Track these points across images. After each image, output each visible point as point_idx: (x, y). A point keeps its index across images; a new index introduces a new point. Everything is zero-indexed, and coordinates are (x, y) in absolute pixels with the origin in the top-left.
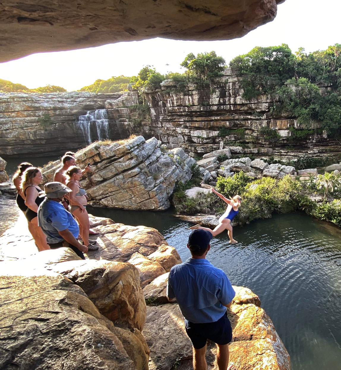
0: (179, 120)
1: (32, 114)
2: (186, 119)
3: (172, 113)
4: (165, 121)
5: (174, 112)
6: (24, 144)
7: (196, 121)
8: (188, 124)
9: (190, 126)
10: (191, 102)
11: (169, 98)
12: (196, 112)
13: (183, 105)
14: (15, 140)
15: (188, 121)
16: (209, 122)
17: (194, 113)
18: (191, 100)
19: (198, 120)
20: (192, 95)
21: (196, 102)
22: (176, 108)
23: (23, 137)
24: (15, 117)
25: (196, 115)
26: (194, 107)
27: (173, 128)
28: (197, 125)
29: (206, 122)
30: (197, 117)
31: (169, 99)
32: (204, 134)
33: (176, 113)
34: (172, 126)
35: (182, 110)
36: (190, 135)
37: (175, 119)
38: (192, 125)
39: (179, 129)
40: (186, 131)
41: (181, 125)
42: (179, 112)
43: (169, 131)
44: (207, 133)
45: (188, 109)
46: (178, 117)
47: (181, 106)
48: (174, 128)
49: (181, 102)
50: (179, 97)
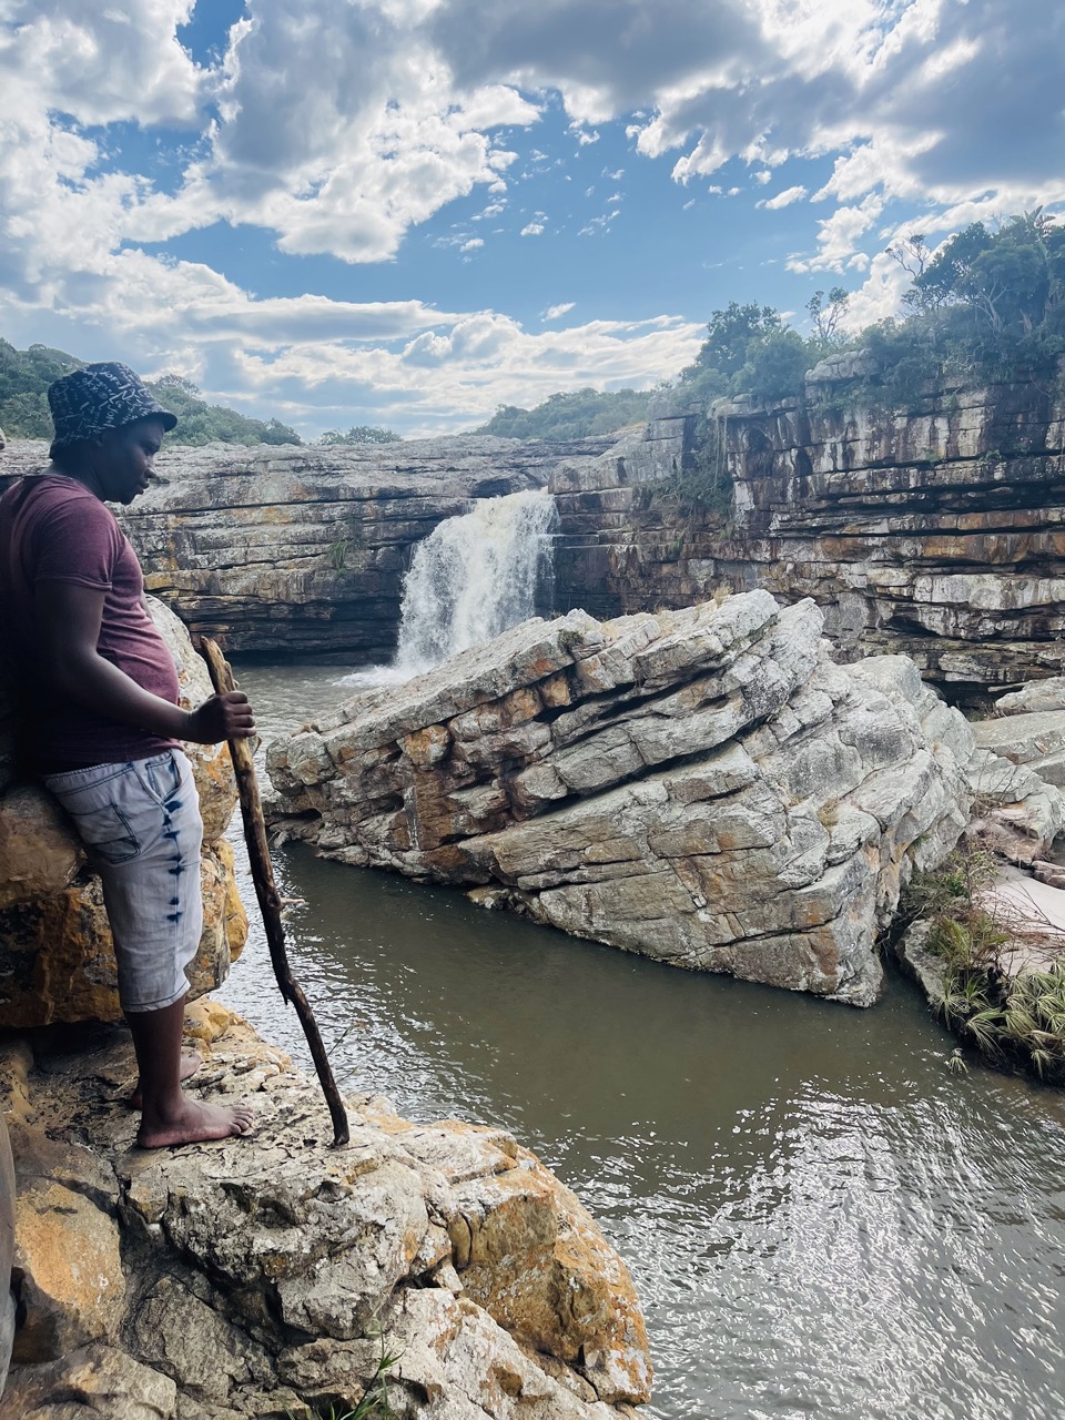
0: (863, 530)
1: (310, 513)
2: (906, 521)
3: (836, 501)
4: (793, 534)
5: (845, 496)
6: (268, 620)
7: (956, 532)
8: (906, 548)
9: (914, 558)
10: (942, 442)
11: (833, 434)
12: (960, 489)
13: (900, 459)
14: (245, 604)
15: (907, 534)
16: (1027, 535)
17: (949, 496)
18: (943, 433)
19: (964, 527)
20: (955, 412)
21: (969, 443)
22: (863, 475)
23: (270, 594)
24: (260, 524)
25: (956, 505)
26: (958, 464)
27: (828, 567)
28: (953, 550)
29: (1010, 537)
30: (959, 512)
31: (833, 440)
32: (989, 591)
33: (857, 499)
34: (822, 557)
35: (887, 484)
36: (910, 599)
37: (842, 526)
38: (930, 552)
39: (855, 568)
40: (895, 578)
41: (867, 551)
42: (874, 493)
43: (802, 581)
44: (1010, 587)
45: (923, 477)
46: (859, 518)
47: (888, 466)
48: (834, 566)
49: (889, 447)
50: (884, 425)
